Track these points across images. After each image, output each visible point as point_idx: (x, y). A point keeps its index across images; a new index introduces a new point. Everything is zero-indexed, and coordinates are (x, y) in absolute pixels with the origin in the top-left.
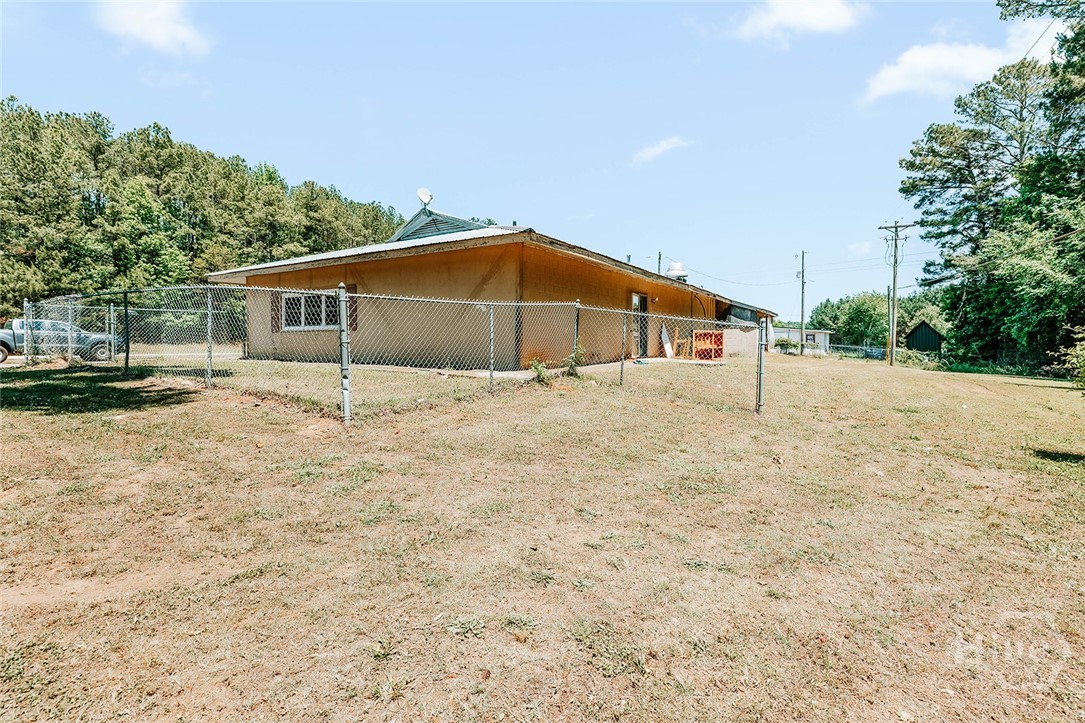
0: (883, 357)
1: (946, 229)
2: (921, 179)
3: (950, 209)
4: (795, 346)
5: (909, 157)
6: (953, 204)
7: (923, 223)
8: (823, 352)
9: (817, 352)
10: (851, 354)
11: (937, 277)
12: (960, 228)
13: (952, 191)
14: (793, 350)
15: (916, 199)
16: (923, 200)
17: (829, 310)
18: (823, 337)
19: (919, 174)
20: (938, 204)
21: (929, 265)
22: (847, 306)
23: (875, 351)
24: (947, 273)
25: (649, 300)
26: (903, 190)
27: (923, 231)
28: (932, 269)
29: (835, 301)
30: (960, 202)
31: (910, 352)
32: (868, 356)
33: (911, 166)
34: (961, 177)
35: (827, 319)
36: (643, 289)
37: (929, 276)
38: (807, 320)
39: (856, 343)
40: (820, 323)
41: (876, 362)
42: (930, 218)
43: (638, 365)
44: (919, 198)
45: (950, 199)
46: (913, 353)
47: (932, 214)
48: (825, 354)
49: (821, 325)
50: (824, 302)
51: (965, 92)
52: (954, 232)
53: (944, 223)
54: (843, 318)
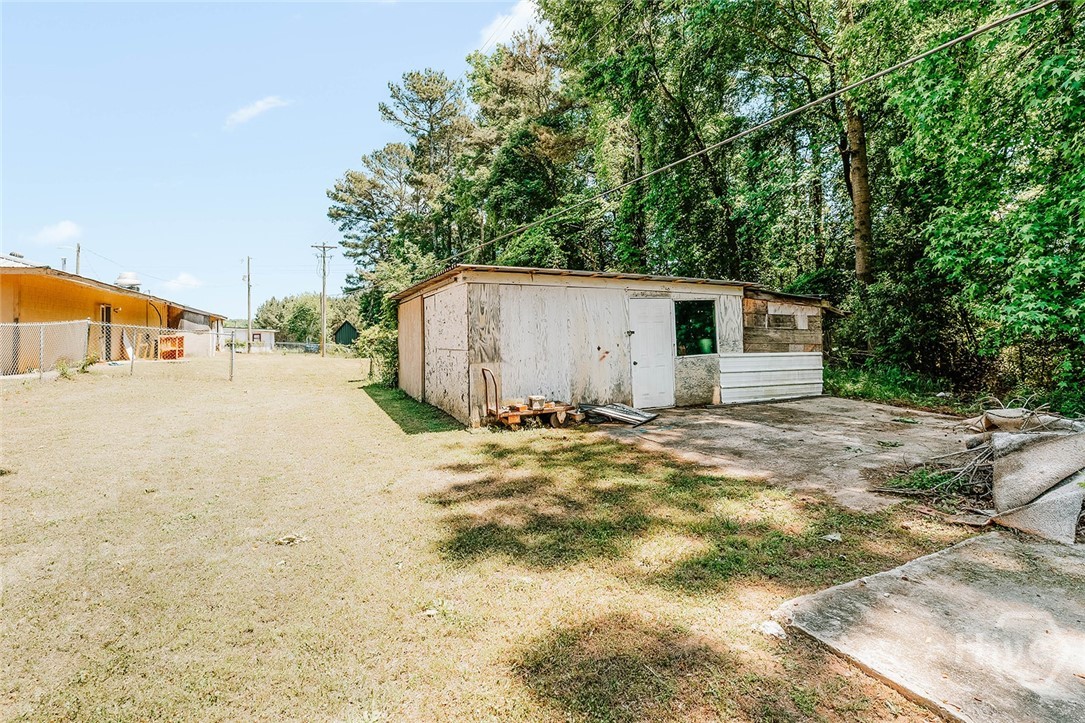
0: (318, 350)
1: (360, 251)
2: (343, 210)
3: (362, 235)
4: (242, 345)
5: (334, 191)
6: (364, 231)
7: (344, 244)
8: (268, 349)
9: (264, 349)
10: (295, 350)
11: (355, 287)
12: (368, 251)
13: (362, 223)
14: (240, 349)
15: (340, 223)
16: (345, 225)
17: (274, 308)
18: (268, 335)
19: (341, 205)
20: (355, 231)
21: (349, 277)
22: (291, 305)
23: (313, 346)
24: (361, 284)
25: (112, 309)
26: (331, 215)
27: (345, 250)
28: (351, 280)
29: (280, 299)
30: (369, 231)
31: (337, 346)
32: (307, 350)
33: (335, 197)
34: (367, 214)
35: (273, 318)
36: (107, 300)
37: (350, 286)
38: (253, 317)
39: (299, 340)
40: (265, 321)
41: (313, 355)
42: (350, 241)
43: (113, 366)
44: (342, 223)
45: (361, 229)
46: (340, 346)
47: (350, 238)
48: (270, 351)
49: (265, 324)
50: (270, 300)
51: (369, 153)
52: (365, 254)
53: (357, 246)
54: (288, 317)
